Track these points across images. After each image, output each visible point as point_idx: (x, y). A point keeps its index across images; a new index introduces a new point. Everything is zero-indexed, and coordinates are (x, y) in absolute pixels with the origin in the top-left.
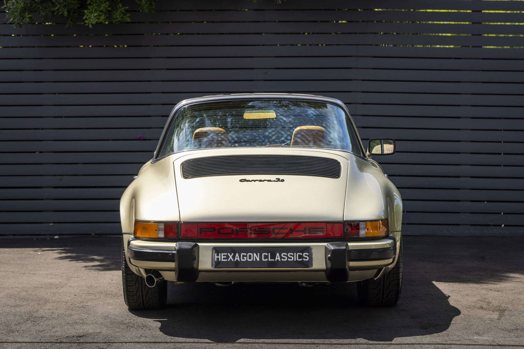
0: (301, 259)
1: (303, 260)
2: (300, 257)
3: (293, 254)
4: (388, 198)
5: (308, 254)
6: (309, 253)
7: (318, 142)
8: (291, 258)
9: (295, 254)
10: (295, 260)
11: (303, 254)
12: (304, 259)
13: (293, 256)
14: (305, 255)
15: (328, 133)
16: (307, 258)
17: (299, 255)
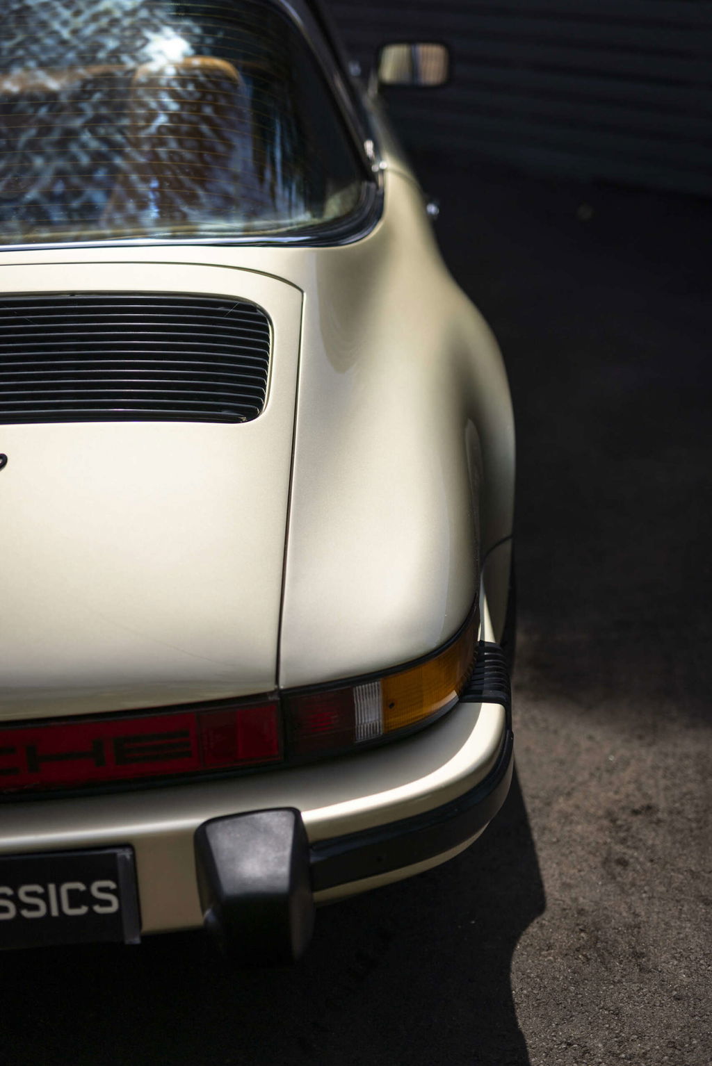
0: (83, 910)
1: (91, 911)
2: (76, 899)
3: (39, 889)
4: (470, 422)
5: (112, 885)
6: (116, 880)
7: (179, 202)
8: (35, 908)
9: (52, 887)
10: (55, 912)
11: (88, 885)
12: (98, 909)
13: (45, 897)
14: (101, 890)
15: (221, 148)
16: (108, 903)
17: (71, 893)
